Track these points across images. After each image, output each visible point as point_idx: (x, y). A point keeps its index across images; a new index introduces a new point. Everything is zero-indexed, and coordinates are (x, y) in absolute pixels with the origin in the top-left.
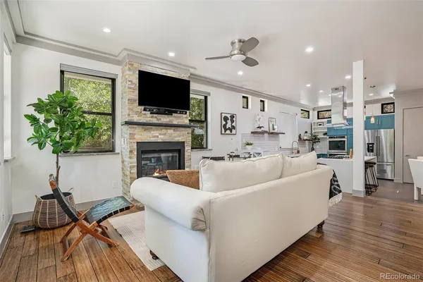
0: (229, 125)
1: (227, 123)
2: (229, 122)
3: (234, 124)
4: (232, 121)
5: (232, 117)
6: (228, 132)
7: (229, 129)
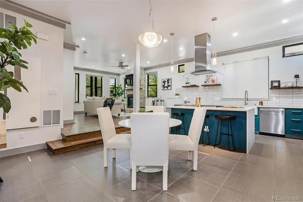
0: (166, 85)
1: (165, 84)
2: (166, 83)
3: (170, 84)
4: (168, 82)
5: (168, 80)
6: (166, 88)
7: (166, 87)
